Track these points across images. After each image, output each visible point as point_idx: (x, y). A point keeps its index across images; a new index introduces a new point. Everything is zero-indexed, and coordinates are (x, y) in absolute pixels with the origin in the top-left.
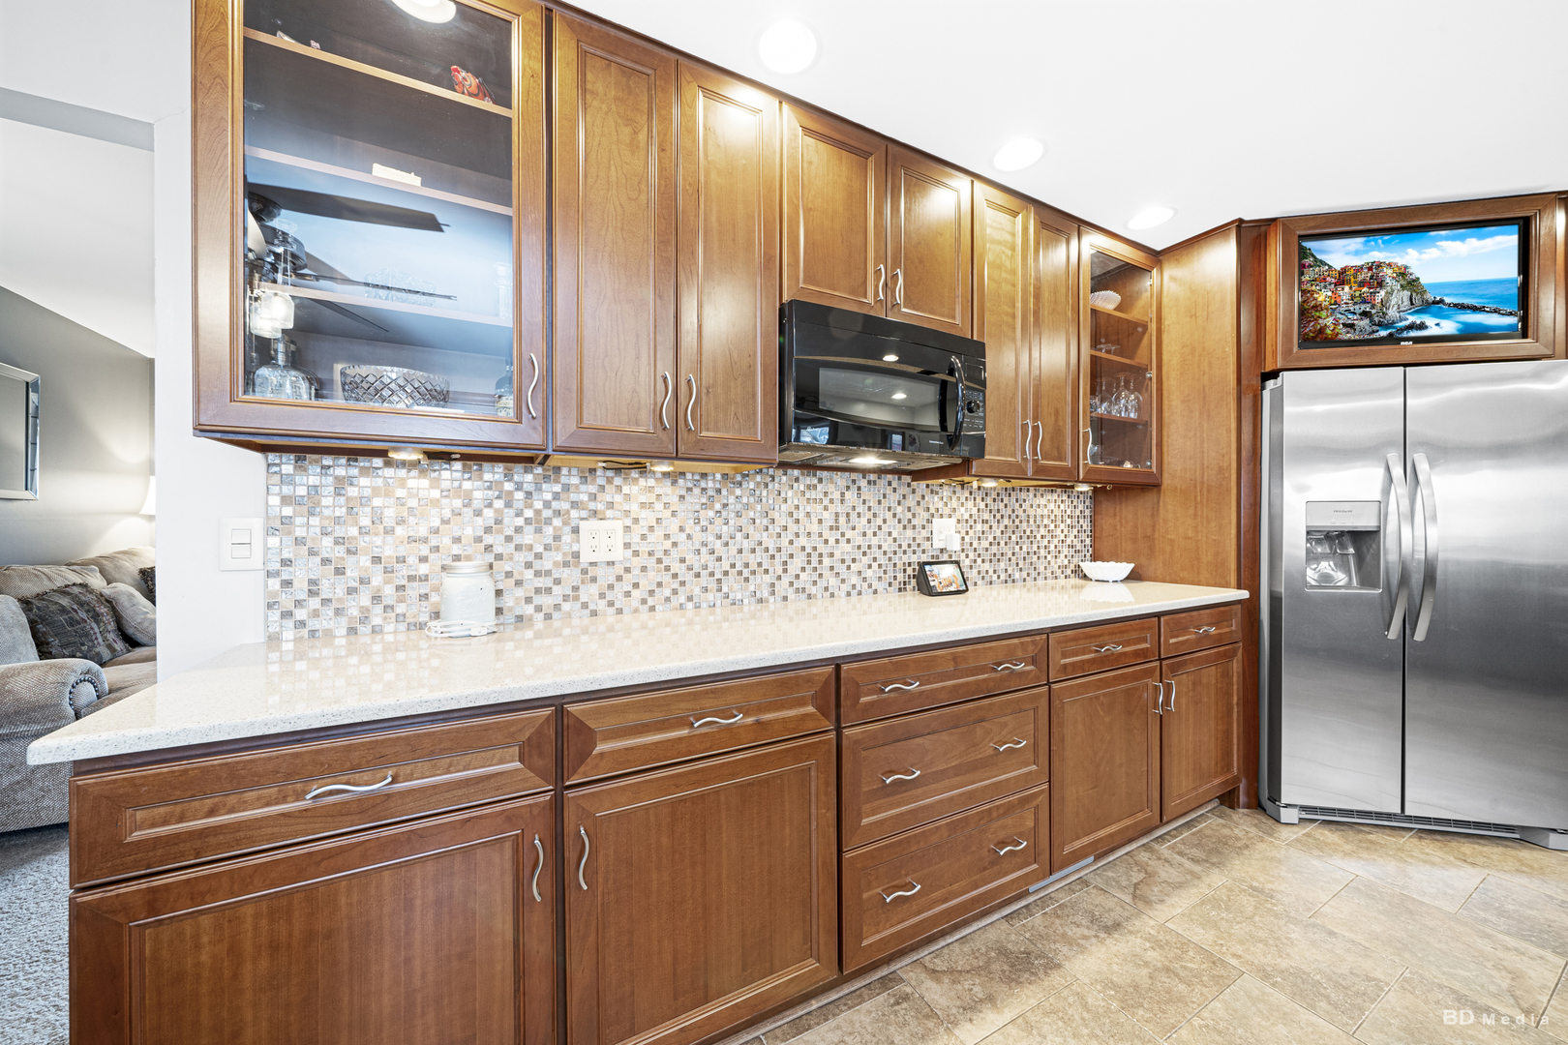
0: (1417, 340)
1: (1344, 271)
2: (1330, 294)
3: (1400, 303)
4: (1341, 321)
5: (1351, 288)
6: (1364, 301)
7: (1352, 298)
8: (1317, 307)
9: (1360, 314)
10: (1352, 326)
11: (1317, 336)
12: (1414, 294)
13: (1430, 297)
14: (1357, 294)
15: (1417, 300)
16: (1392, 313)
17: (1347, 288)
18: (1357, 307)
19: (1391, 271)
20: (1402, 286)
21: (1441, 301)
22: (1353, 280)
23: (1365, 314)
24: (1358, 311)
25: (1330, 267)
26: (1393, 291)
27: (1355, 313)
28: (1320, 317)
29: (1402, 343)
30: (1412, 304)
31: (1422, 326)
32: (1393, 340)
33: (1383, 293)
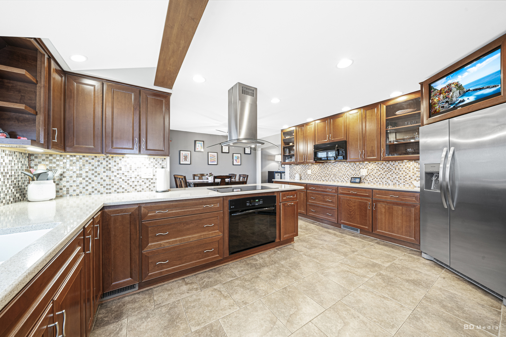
0: (462, 106)
1: (441, 90)
2: (437, 98)
3: (456, 95)
4: (440, 106)
5: (443, 95)
6: (447, 98)
7: (443, 97)
8: (435, 104)
9: (446, 102)
10: (443, 107)
11: (434, 113)
12: (461, 90)
13: (465, 90)
14: (445, 96)
15: (461, 93)
16: (454, 99)
17: (442, 95)
18: (444, 100)
19: (453, 85)
20: (457, 89)
21: (469, 90)
22: (443, 92)
23: (447, 102)
24: (445, 102)
25: (437, 90)
26: (454, 92)
27: (444, 102)
28: (435, 107)
29: (458, 108)
31: (463, 101)
32: (455, 108)
33: (451, 93)
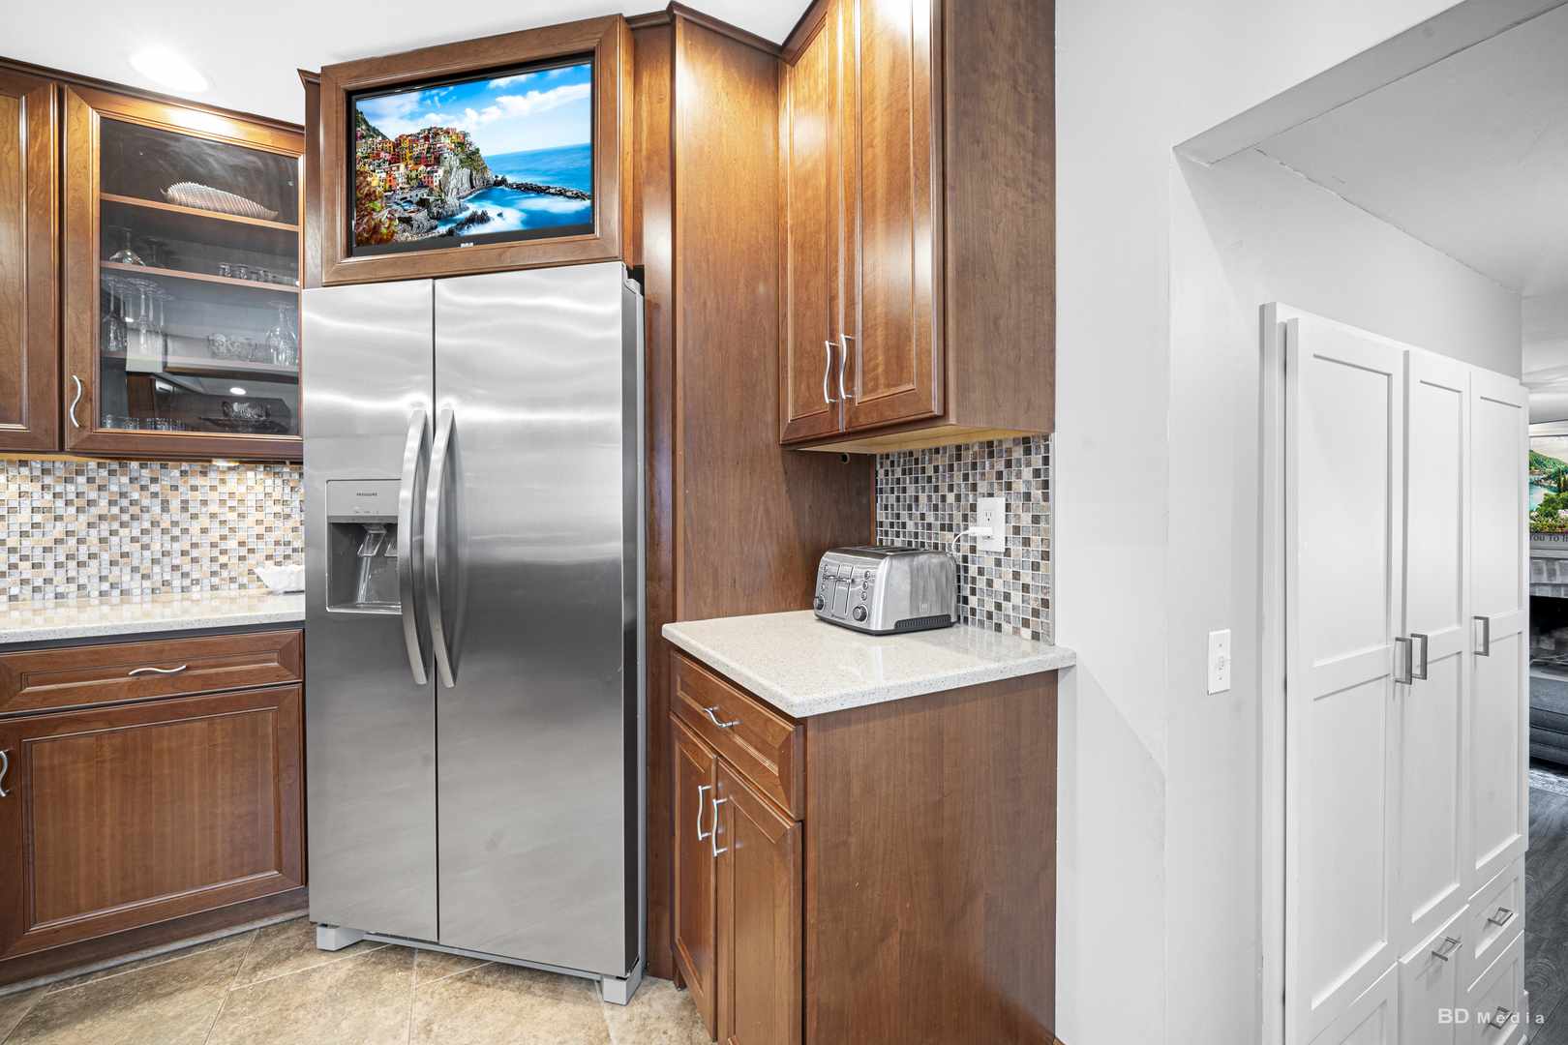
0: (479, 240)
1: (398, 144)
2: (384, 175)
3: (460, 185)
4: (397, 215)
5: (406, 166)
6: (421, 185)
7: (409, 179)
8: (371, 196)
9: (418, 204)
10: (407, 221)
11: (371, 237)
12: (474, 173)
13: (491, 176)
14: (414, 174)
15: (478, 183)
16: (451, 200)
17: (402, 166)
18: (413, 193)
19: (448, 141)
20: (461, 161)
21: (503, 182)
22: (409, 155)
23: (423, 203)
24: (416, 199)
25: (384, 137)
26: (452, 170)
27: (411, 202)
28: (374, 210)
29: (463, 245)
30: (472, 187)
31: (483, 219)
32: (452, 239)
33: (441, 172)
